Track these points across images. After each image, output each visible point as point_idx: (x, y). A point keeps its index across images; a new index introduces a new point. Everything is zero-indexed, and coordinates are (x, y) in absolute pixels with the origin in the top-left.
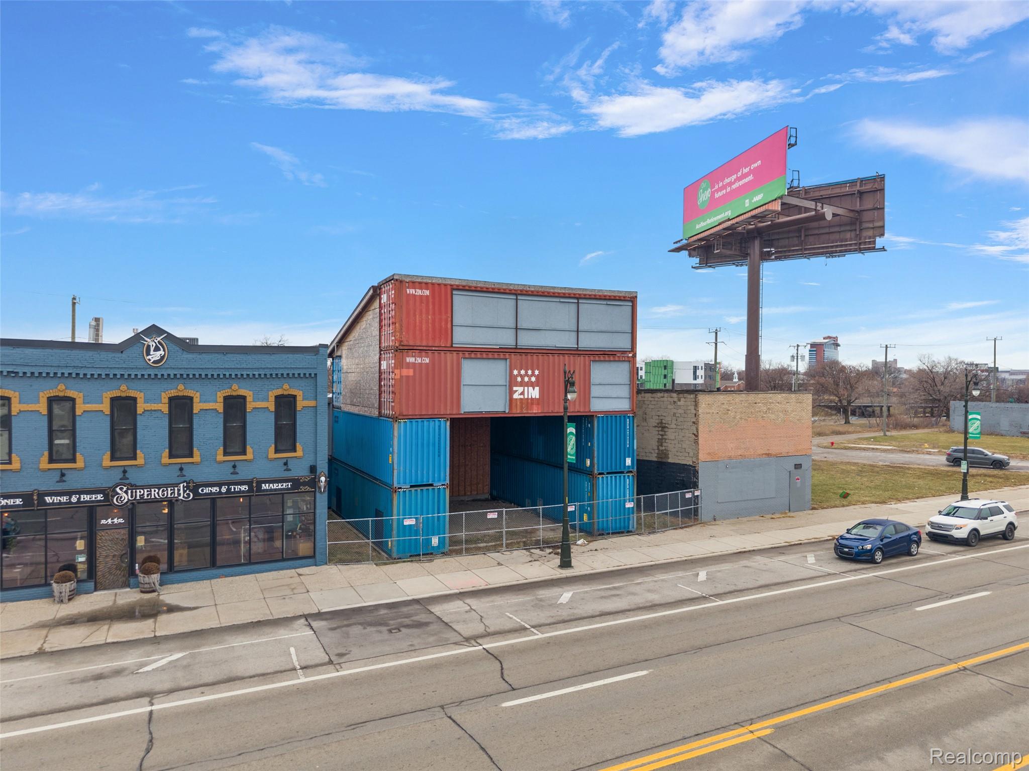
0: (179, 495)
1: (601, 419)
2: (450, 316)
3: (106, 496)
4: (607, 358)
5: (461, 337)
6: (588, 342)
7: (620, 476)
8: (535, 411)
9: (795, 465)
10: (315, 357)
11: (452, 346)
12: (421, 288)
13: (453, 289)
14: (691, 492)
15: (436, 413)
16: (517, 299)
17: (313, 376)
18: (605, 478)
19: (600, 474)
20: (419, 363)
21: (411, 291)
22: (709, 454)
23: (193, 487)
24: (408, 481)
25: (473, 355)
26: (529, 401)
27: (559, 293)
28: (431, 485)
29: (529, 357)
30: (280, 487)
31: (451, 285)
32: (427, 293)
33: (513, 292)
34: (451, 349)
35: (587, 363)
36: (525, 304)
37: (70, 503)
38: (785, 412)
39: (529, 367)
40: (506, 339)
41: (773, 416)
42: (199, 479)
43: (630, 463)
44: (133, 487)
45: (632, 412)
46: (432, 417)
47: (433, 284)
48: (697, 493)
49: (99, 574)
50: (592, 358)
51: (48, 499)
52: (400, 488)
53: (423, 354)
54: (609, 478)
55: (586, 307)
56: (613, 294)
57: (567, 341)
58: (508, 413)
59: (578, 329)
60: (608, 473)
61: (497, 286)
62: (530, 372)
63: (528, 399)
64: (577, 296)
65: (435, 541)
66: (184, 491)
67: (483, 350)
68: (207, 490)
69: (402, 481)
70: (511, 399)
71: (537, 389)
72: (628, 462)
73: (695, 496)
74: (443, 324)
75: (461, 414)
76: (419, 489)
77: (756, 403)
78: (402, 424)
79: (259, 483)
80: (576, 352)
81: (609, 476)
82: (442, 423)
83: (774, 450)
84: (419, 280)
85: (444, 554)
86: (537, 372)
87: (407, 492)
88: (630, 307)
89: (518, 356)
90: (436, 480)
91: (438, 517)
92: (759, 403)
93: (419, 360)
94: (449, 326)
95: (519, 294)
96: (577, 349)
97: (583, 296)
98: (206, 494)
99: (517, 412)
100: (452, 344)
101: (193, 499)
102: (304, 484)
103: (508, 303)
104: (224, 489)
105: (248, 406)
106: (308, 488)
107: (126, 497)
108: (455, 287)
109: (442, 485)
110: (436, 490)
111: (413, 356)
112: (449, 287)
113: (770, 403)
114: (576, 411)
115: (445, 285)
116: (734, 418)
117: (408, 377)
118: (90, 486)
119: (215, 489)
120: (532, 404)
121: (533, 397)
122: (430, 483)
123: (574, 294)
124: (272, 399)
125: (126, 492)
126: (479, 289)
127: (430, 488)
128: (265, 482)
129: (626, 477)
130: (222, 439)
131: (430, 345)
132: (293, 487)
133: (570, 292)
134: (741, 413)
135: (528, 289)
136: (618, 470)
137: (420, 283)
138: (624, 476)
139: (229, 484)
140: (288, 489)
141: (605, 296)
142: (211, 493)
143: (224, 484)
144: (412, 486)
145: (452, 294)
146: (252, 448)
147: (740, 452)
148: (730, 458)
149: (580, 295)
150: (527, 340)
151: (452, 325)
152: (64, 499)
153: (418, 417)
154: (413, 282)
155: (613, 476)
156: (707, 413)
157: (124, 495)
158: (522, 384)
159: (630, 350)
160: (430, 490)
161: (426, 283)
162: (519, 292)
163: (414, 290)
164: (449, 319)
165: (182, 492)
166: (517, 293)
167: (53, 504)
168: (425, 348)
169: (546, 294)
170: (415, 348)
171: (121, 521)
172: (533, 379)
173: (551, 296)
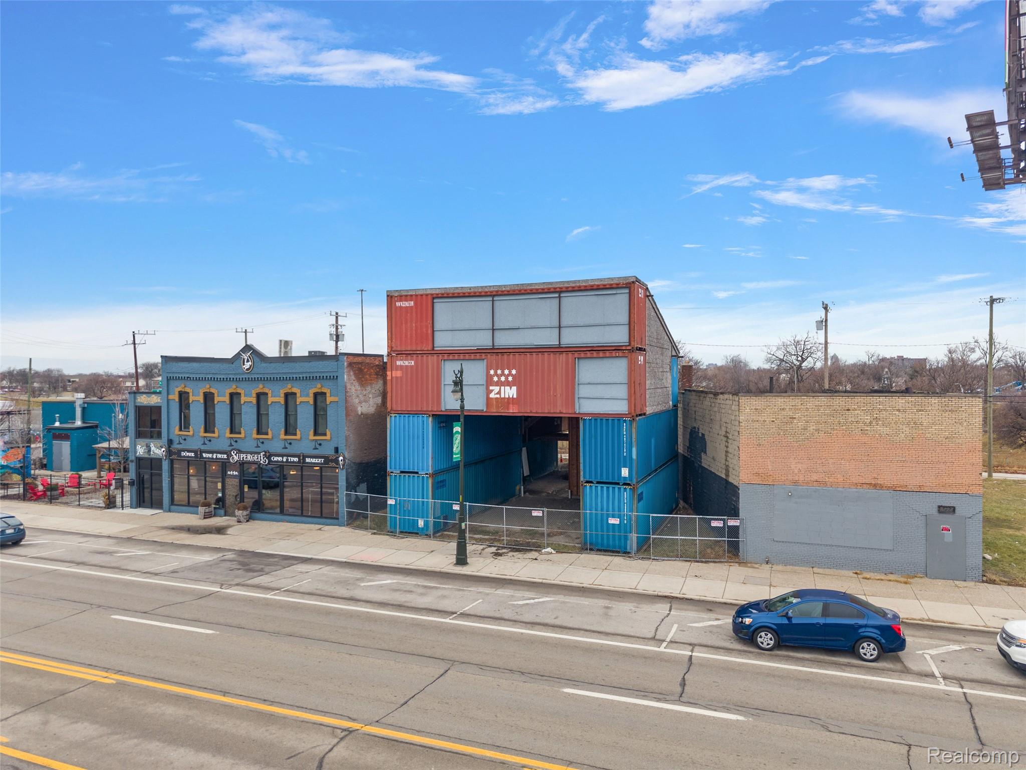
0: (261, 460)
1: (587, 422)
2: (431, 322)
3: (228, 456)
4: (595, 354)
5: (443, 341)
6: (571, 338)
7: (614, 488)
8: (513, 411)
9: (939, 507)
10: (336, 363)
11: (433, 350)
12: (406, 300)
13: (434, 298)
14: (724, 520)
15: (420, 409)
16: (493, 301)
17: (335, 377)
18: (594, 487)
19: (587, 482)
20: (406, 366)
21: (398, 304)
22: (757, 474)
23: (269, 455)
24: (398, 467)
25: (451, 357)
26: (506, 400)
27: (537, 290)
28: (417, 473)
29: (505, 356)
30: (317, 461)
31: (432, 295)
32: (412, 303)
33: (489, 293)
34: (433, 352)
35: (570, 360)
36: (502, 305)
37: (213, 458)
38: (916, 424)
39: (506, 367)
40: (483, 340)
41: (885, 430)
42: (272, 451)
43: (627, 474)
44: (240, 452)
45: (630, 416)
46: (417, 413)
47: (416, 296)
48: (732, 523)
49: (227, 505)
50: (576, 355)
51: (204, 455)
52: (391, 472)
53: (409, 357)
54: (599, 488)
55: (569, 301)
56: (602, 283)
57: (549, 338)
58: (486, 412)
59: (560, 325)
60: (598, 483)
61: (472, 290)
62: (506, 372)
63: (505, 398)
64: (558, 290)
65: (421, 523)
66: (264, 458)
67: (461, 352)
68: (276, 459)
69: (393, 467)
70: (488, 399)
71: (514, 388)
72: (625, 472)
73: (729, 527)
74: (424, 330)
75: (442, 411)
76: (407, 475)
77: (848, 410)
78: (393, 418)
79: (305, 457)
80: (559, 349)
81: (599, 486)
82: (425, 418)
83: (887, 479)
84: (406, 294)
85: (428, 536)
86: (514, 372)
87: (398, 476)
88: (627, 295)
89: (494, 356)
90: (421, 468)
91: (423, 502)
92: (855, 410)
93: (406, 363)
94: (430, 331)
95: (494, 296)
96: (559, 346)
97: (564, 289)
98: (275, 461)
99: (494, 411)
100: (433, 347)
101: (269, 464)
102: (332, 461)
103: (485, 305)
104: (285, 460)
105: (298, 400)
106: (334, 465)
107: (236, 458)
108: (435, 296)
109: (426, 474)
110: (421, 478)
111: (401, 360)
112: (429, 296)
113: (880, 411)
114: (558, 412)
115: (427, 295)
116: (805, 429)
117: (397, 377)
118: (221, 449)
119: (280, 459)
120: (508, 403)
121: (511, 396)
122: (416, 471)
123: (555, 288)
124: (312, 395)
125: (236, 455)
126: (456, 295)
127: (416, 475)
128: (309, 457)
129: (622, 490)
130: (284, 423)
131: (414, 349)
132: (325, 463)
133: (550, 286)
134: (818, 422)
135: (504, 289)
136: (610, 481)
137: (406, 296)
138: (619, 489)
139: (288, 456)
140: (321, 464)
141: (592, 286)
142: (278, 461)
143: (285, 456)
144: (402, 472)
145: (433, 303)
146: (300, 431)
147: (815, 477)
148: (796, 483)
149: (561, 288)
150: (504, 340)
151: (433, 331)
152: (210, 456)
153: (406, 412)
154: (401, 296)
155: (605, 486)
156: (753, 421)
157: (235, 456)
158: (499, 384)
159: (628, 344)
160: (416, 477)
161: (411, 296)
162: (494, 293)
163: (401, 303)
164: (430, 326)
165: (262, 458)
166: (493, 294)
167: (206, 458)
168: (411, 352)
169: (523, 292)
170: (404, 352)
171: (237, 473)
172: (510, 379)
173: (528, 294)
